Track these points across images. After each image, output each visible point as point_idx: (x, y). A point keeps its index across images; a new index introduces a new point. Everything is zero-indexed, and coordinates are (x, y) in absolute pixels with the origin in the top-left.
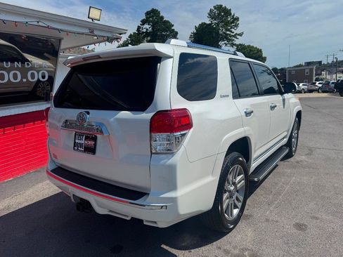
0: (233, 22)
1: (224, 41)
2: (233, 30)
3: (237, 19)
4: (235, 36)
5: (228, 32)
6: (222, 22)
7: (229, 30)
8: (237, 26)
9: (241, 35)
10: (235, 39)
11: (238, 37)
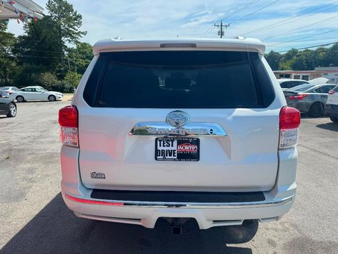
0: (75, 19)
1: (66, 37)
2: (75, 27)
3: (80, 17)
4: (78, 34)
5: (71, 29)
6: (64, 17)
7: (71, 27)
8: (79, 23)
9: (85, 33)
10: (79, 37)
11: (82, 35)
